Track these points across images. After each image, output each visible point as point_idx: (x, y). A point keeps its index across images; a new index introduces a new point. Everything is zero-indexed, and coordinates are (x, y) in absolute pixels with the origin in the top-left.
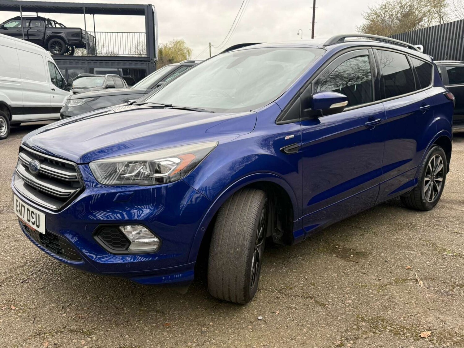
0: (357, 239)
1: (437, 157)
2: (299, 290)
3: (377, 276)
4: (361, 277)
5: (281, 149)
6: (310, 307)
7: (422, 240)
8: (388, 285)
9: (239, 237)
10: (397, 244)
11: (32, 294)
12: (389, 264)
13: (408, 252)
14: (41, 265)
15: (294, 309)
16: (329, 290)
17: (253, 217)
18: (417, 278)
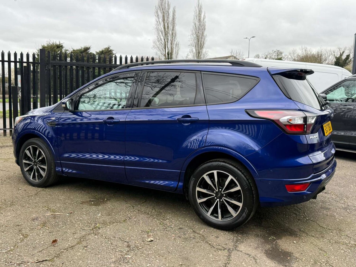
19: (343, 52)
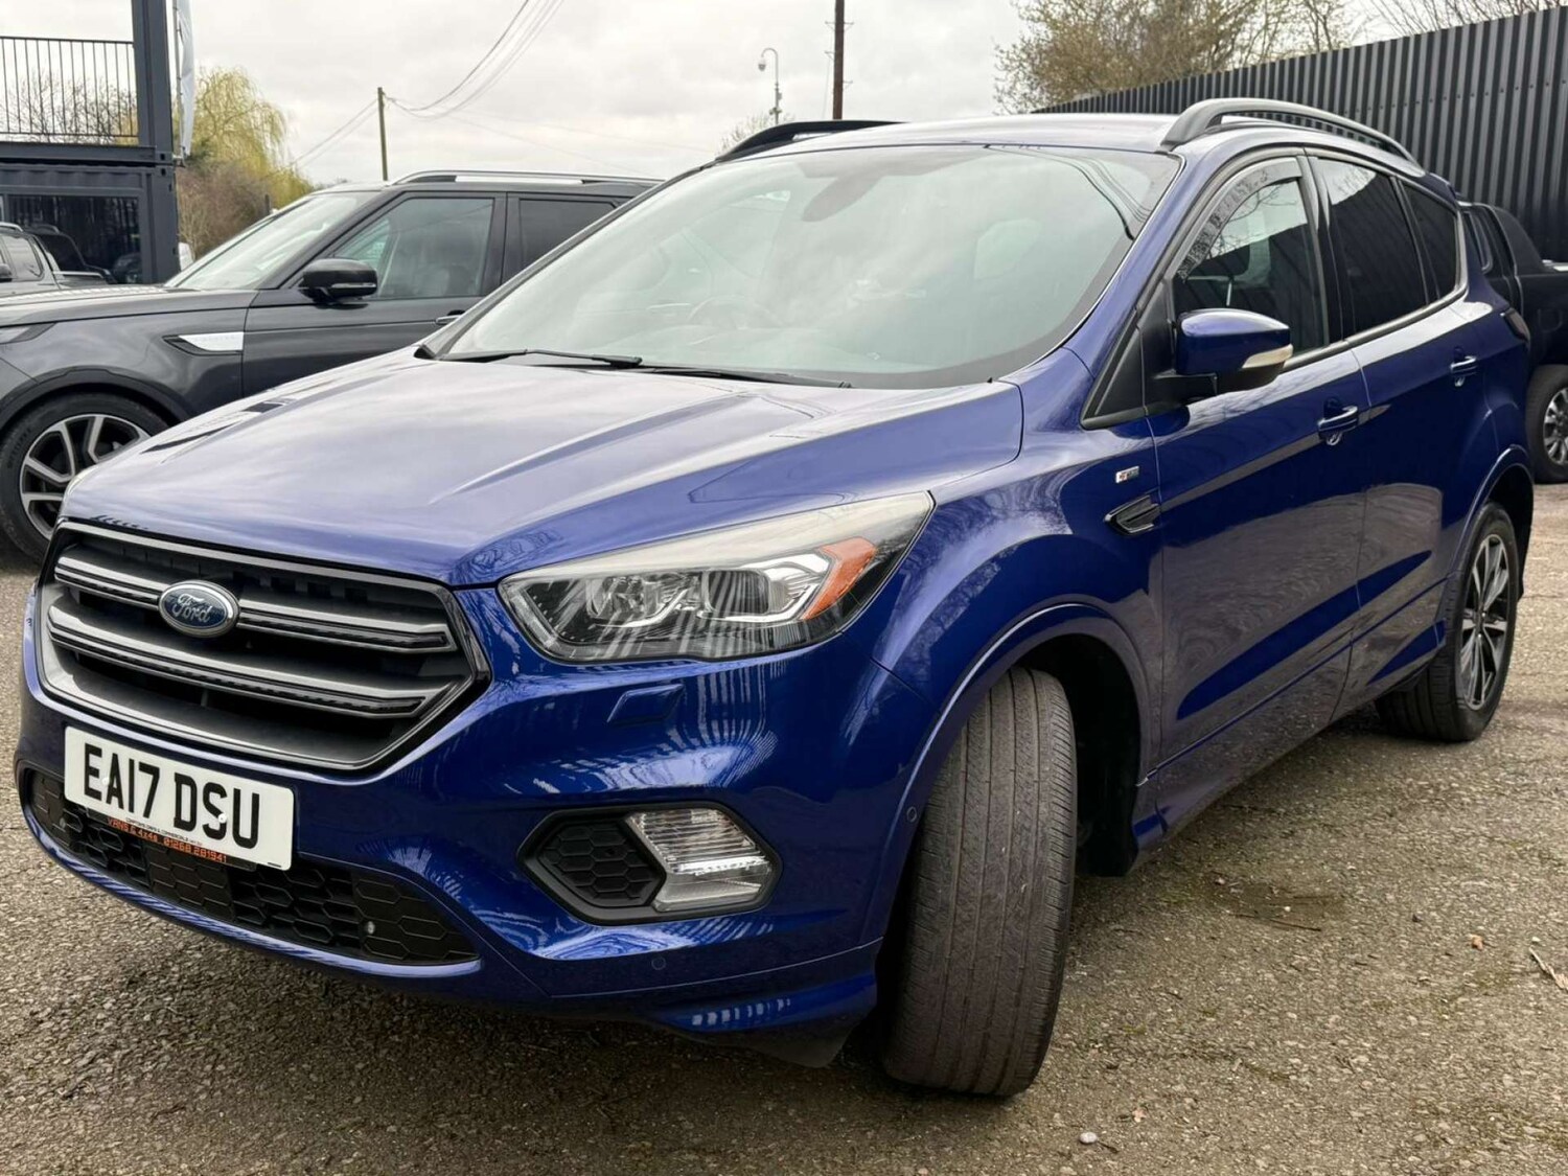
0: (1279, 851)
1: (1493, 544)
2: (1174, 1036)
3: (1410, 969)
4: (1360, 977)
5: (1108, 517)
6: (1241, 1088)
7: (1498, 842)
8: (1460, 996)
9: (1026, 840)
10: (1423, 858)
11: (140, 1136)
12: (1430, 929)
13: (1470, 883)
14: (107, 1025)
15: (1189, 1100)
16: (1275, 1027)
17: (1062, 764)
18: (1544, 968)
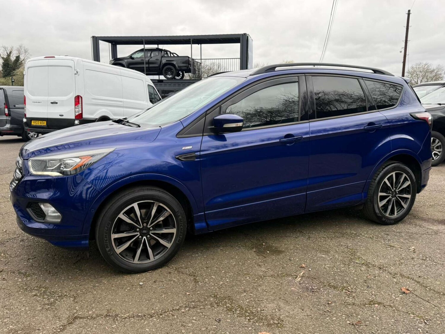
1: (398, 174)
5: (177, 157)
18: (300, 275)
19: (10, 53)
